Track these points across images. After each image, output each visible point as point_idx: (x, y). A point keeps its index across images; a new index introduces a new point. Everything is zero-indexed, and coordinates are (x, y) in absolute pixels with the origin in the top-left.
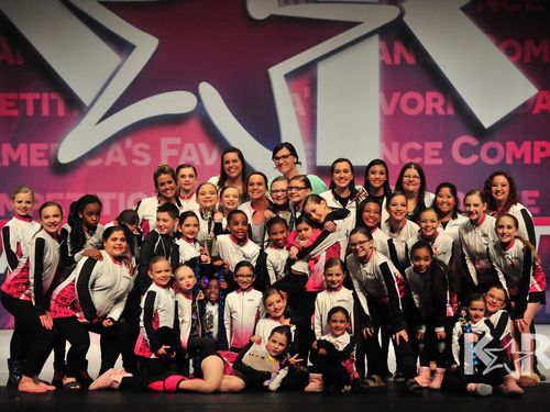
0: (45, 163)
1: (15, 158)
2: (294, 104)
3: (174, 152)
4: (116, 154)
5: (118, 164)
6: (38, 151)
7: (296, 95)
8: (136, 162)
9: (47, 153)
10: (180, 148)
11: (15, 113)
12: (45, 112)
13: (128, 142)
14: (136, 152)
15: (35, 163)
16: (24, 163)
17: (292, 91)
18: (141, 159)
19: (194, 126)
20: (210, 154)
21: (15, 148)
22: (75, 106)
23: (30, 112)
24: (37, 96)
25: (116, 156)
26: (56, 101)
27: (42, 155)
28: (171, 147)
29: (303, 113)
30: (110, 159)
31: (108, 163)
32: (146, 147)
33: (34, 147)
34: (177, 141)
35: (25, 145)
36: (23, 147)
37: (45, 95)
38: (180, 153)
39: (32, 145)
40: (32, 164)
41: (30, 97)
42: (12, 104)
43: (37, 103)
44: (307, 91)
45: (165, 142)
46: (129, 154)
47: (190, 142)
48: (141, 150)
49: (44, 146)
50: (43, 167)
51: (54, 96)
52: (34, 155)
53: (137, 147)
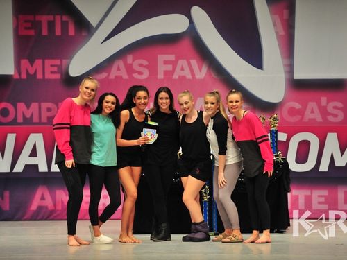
0: (58, 76)
1: (32, 72)
2: (275, 25)
3: (169, 67)
4: (119, 69)
5: (121, 77)
6: (52, 66)
7: (277, 17)
8: (136, 76)
9: (60, 67)
10: (174, 64)
11: (32, 32)
12: (58, 32)
13: (130, 59)
14: (136, 66)
15: (48, 76)
16: (39, 76)
17: (273, 13)
18: (140, 73)
19: (186, 44)
20: (200, 69)
21: (32, 64)
22: (84, 27)
23: (45, 32)
24: (51, 18)
25: (118, 70)
26: (67, 22)
27: (55, 69)
28: (166, 63)
29: (282, 33)
30: (114, 73)
31: (112, 76)
32: (145, 63)
33: (48, 62)
34: (172, 57)
35: (41, 61)
36: (38, 62)
37: (58, 18)
38: (174, 68)
39: (46, 61)
40: (46, 78)
41: (44, 19)
42: (29, 25)
43: (51, 25)
44: (286, 13)
45: (161, 58)
46: (130, 69)
47: (183, 59)
48: (141, 65)
49: (57, 62)
50: (55, 80)
51: (65, 18)
52: (48, 69)
53: (137, 63)
